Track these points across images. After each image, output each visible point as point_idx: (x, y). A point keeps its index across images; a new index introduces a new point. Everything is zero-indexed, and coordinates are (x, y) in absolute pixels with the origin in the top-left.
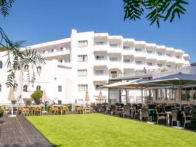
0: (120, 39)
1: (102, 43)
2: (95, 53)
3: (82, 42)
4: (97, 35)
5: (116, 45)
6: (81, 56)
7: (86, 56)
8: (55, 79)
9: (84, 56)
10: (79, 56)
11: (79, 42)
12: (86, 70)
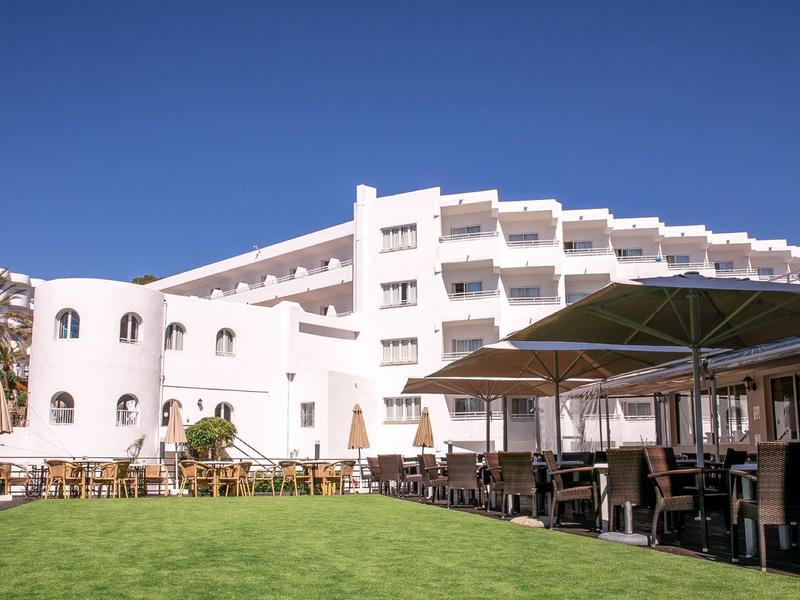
0: (550, 212)
1: (473, 230)
2: (447, 270)
3: (395, 230)
4: (452, 200)
5: (535, 236)
6: (395, 286)
7: (414, 283)
8: (291, 376)
9: (404, 286)
10: (386, 287)
11: (386, 231)
12: (414, 341)
